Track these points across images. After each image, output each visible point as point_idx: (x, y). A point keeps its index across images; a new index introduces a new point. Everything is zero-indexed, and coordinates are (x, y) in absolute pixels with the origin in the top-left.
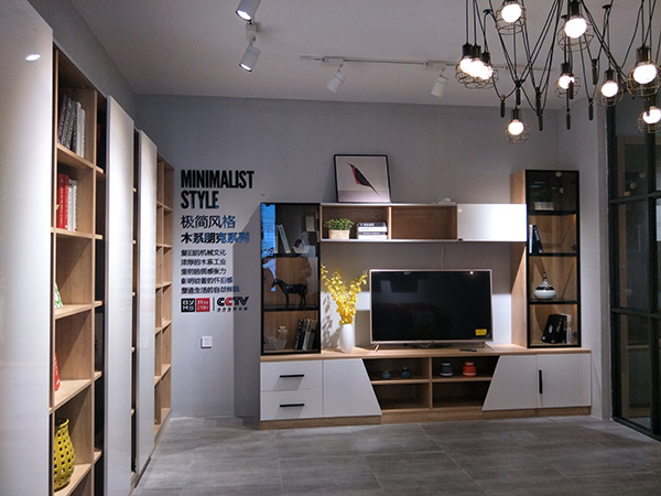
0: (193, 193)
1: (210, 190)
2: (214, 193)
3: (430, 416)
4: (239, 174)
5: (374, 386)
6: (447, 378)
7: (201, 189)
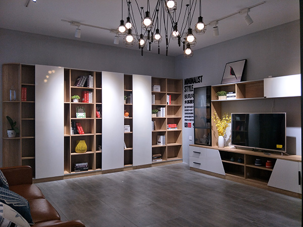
0: (187, 86)
1: (191, 85)
2: (192, 85)
3: (244, 181)
4: (199, 77)
5: (223, 162)
6: (256, 166)
7: (189, 85)
